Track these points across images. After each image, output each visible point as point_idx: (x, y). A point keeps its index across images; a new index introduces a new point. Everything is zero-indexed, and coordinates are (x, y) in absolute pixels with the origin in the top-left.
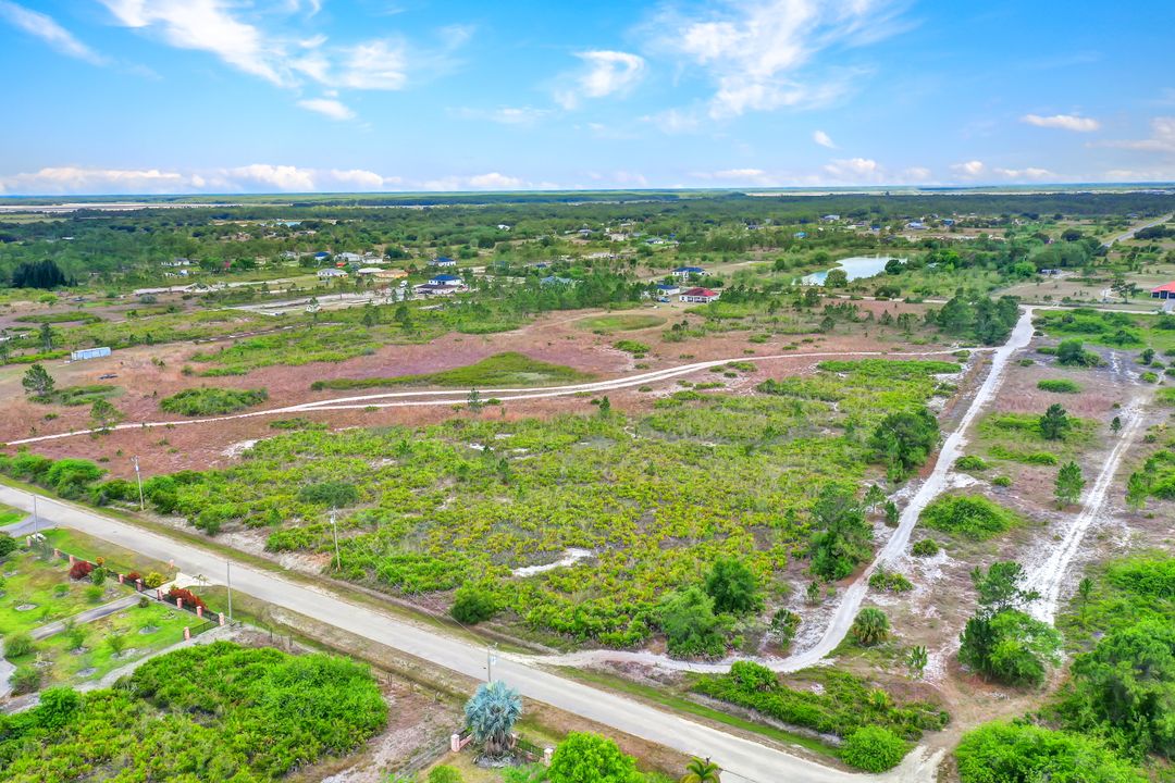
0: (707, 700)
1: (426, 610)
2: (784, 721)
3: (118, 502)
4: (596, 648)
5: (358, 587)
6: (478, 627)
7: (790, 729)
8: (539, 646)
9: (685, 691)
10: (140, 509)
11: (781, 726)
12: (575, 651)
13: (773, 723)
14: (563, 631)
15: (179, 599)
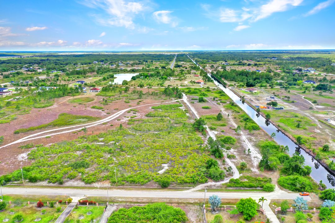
0: (232, 188)
1: (151, 187)
2: (248, 188)
3: (10, 183)
4: (199, 185)
5: (126, 187)
6: (168, 187)
7: (250, 189)
8: (187, 188)
9: (226, 187)
10: (22, 183)
11: (248, 189)
12: (196, 186)
13: (246, 189)
14: (189, 183)
15: (87, 203)
